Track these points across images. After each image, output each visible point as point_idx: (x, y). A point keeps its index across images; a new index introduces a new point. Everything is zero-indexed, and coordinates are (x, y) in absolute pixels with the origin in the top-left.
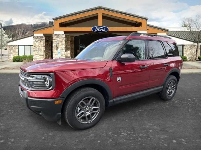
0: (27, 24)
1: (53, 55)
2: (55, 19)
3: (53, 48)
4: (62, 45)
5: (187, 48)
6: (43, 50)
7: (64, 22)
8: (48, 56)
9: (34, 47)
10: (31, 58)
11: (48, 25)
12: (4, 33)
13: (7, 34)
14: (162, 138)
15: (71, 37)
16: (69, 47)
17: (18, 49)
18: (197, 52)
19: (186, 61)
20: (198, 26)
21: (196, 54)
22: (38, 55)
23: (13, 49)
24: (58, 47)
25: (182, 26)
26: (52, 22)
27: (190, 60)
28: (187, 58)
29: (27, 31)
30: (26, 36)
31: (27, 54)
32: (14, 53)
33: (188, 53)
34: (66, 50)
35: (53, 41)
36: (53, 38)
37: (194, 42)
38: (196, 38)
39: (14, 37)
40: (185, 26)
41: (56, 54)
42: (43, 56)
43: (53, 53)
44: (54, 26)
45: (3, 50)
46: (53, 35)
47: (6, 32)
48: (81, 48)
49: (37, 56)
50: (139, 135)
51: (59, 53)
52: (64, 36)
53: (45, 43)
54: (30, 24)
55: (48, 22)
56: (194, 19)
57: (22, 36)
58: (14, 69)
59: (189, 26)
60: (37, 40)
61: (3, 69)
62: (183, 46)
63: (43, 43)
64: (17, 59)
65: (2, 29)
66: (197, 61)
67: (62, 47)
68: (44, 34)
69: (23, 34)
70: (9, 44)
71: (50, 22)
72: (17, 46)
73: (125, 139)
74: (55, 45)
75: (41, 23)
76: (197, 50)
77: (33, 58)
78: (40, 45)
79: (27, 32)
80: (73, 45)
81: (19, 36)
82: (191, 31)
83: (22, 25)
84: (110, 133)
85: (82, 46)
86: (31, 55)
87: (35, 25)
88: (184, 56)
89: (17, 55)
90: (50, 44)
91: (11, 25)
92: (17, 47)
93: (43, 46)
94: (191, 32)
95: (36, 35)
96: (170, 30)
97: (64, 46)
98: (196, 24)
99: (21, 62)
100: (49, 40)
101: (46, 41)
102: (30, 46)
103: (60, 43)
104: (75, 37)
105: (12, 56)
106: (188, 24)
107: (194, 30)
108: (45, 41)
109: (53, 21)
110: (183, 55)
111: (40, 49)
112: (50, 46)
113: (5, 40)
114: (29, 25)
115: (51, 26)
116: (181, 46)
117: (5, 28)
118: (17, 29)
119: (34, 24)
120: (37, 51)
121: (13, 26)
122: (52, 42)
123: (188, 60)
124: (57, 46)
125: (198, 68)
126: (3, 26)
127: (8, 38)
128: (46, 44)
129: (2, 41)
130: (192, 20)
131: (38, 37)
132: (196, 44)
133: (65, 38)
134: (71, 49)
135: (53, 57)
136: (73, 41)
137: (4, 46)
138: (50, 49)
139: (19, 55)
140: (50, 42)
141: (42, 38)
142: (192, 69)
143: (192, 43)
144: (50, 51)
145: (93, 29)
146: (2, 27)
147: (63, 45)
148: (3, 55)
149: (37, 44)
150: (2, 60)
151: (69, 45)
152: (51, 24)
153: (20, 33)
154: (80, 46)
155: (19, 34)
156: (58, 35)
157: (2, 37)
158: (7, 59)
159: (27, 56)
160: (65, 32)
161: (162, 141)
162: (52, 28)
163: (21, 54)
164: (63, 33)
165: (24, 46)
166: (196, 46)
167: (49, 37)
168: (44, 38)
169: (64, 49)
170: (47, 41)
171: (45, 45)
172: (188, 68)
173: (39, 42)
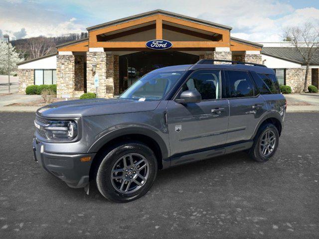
0: (48, 37)
1: (88, 84)
2: (90, 30)
3: (87, 74)
4: (100, 69)
5: (291, 74)
6: (72, 77)
7: (103, 34)
8: (79, 85)
9: (59, 71)
10: (53, 89)
11: (80, 38)
12: (13, 51)
13: (17, 52)
14: (256, 221)
15: (115, 56)
16: (112, 71)
17: (33, 76)
18: (306, 79)
19: (290, 93)
20: (307, 39)
21: (305, 83)
22: (65, 85)
23: (27, 74)
24: (95, 72)
25: (284, 40)
26: (86, 34)
27: (296, 92)
28: (292, 88)
29: (48, 46)
30: (46, 55)
31: (48, 83)
32: (27, 82)
33: (292, 81)
34: (107, 77)
35: (88, 62)
36: (88, 59)
37: (302, 65)
38: (304, 58)
39: (28, 57)
40: (289, 39)
41: (92, 82)
42: (71, 86)
43: (87, 82)
44: (88, 39)
45: (10, 76)
46: (88, 53)
47: (15, 49)
48: (129, 73)
49: (62, 85)
50: (219, 217)
51: (96, 81)
52: (104, 56)
53: (75, 66)
54: (53, 37)
55: (80, 34)
56: (302, 29)
57: (40, 55)
58: (28, 105)
59: (294, 40)
60: (63, 61)
61: (11, 105)
62: (285, 70)
63: (71, 66)
64: (32, 91)
65: (10, 44)
66: (307, 94)
67: (100, 71)
68: (73, 52)
69: (41, 52)
70: (20, 67)
71: (82, 34)
72: (32, 70)
73: (198, 223)
74: (91, 69)
75: (69, 36)
76: (306, 77)
77: (58, 88)
78: (67, 69)
79: (47, 49)
80: (118, 69)
81: (35, 56)
82: (297, 47)
83: (40, 38)
84: (175, 214)
85: (131, 70)
86: (54, 83)
87: (59, 38)
88: (287, 85)
89: (33, 84)
90: (83, 67)
91: (23, 38)
92: (33, 72)
93: (72, 70)
94: (297, 49)
95: (61, 53)
96: (265, 45)
97: (104, 70)
98: (305, 37)
99: (39, 94)
100: (80, 61)
101: (77, 62)
102: (53, 70)
103: (98, 66)
104: (120, 57)
105: (25, 86)
106: (292, 36)
107: (302, 46)
108: (75, 63)
109: (87, 32)
110: (285, 84)
111: (67, 75)
112: (83, 71)
113: (14, 62)
114: (51, 38)
115: (85, 40)
116: (283, 71)
117: (14, 43)
118: (32, 44)
119: (59, 36)
120: (62, 77)
121: (26, 40)
122: (85, 64)
123: (293, 91)
124: (94, 70)
125: (308, 104)
126: (11, 39)
127: (19, 59)
128: (77, 67)
129: (10, 63)
130: (298, 31)
131: (64, 56)
132: (305, 67)
133: (105, 58)
134: (115, 75)
135: (87, 87)
136: (118, 62)
137: (13, 70)
138: (83, 75)
139: (36, 84)
140: (83, 65)
141: (71, 59)
142: (298, 105)
143: (299, 66)
144: (83, 79)
145: (149, 44)
146: (10, 42)
147: (102, 69)
148: (10, 84)
149: (63, 67)
150: (9, 91)
151: (111, 69)
152: (85, 37)
153: (36, 50)
154: (129, 70)
155: (35, 52)
156: (95, 54)
157: (9, 57)
158: (17, 90)
159: (47, 86)
160: (106, 50)
161: (256, 226)
162: (86, 43)
163: (39, 83)
164: (102, 50)
165: (43, 70)
166: (305, 71)
167: (82, 56)
168: (73, 59)
169: (104, 75)
170: (79, 62)
171: (75, 69)
172: (292, 105)
173: (66, 64)
